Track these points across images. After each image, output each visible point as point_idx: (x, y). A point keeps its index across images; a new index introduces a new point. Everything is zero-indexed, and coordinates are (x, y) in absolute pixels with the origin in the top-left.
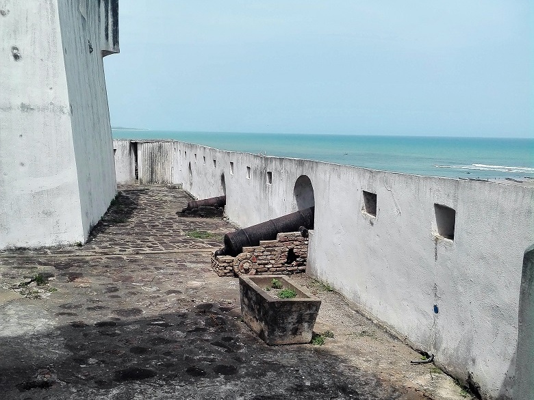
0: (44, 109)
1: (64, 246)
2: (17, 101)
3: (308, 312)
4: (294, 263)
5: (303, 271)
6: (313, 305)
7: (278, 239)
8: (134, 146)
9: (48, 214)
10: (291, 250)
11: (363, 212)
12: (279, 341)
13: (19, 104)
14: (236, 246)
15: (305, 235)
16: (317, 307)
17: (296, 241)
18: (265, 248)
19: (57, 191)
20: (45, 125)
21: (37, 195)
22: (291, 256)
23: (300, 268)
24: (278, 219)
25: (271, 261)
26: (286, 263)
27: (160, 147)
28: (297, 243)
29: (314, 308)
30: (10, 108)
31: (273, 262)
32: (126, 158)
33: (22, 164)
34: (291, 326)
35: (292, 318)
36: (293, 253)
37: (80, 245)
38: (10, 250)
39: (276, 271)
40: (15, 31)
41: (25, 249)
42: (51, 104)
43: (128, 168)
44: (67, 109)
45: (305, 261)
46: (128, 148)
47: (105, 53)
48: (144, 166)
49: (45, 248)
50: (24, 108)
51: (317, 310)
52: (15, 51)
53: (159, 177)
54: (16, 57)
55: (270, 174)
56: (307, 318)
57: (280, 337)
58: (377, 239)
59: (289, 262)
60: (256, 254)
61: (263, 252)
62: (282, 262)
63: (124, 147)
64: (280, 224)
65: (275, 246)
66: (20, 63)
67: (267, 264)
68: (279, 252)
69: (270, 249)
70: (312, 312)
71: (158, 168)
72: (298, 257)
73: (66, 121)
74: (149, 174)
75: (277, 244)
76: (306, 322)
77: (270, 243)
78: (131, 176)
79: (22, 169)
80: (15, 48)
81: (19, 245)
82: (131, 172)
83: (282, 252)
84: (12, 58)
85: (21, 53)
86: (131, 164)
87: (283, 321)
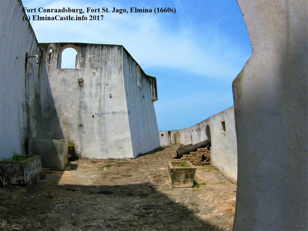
0: (119, 113)
1: (126, 159)
2: (111, 111)
3: (190, 173)
4: (205, 161)
5: (209, 164)
6: (193, 170)
7: (198, 151)
8: (169, 132)
9: (121, 148)
10: (203, 155)
11: (222, 131)
12: (177, 186)
13: (111, 112)
14: (180, 155)
15: (209, 149)
16: (194, 171)
17: (205, 151)
18: (192, 155)
19: (124, 140)
20: (120, 118)
21: (117, 141)
22: (204, 158)
23: (208, 162)
24: (198, 144)
25: (195, 160)
26: (201, 161)
27: (178, 132)
28: (206, 152)
29: (193, 172)
30: (109, 113)
31: (196, 160)
32: (167, 137)
33: (112, 131)
34: (182, 180)
35: (182, 176)
36: (205, 157)
37: (132, 159)
38: (109, 159)
39: (198, 164)
40: (110, 90)
41: (114, 159)
42: (122, 111)
43: (168, 140)
44: (127, 112)
45: (210, 159)
46: (168, 133)
47: (154, 101)
48: (172, 139)
49: (120, 159)
50: (113, 113)
51: (194, 172)
52: (110, 96)
53: (178, 142)
54: (111, 97)
55: (200, 129)
56: (190, 176)
57: (178, 184)
58: (227, 141)
59: (203, 160)
60: (188, 157)
61: (191, 157)
62: (200, 160)
63: (166, 133)
64: (199, 145)
65: (196, 154)
66: (112, 99)
67: (193, 161)
68: (198, 156)
69: (195, 155)
70: (192, 173)
71: (177, 139)
72: (207, 158)
73: (126, 116)
74: (174, 141)
75: (197, 153)
76: (190, 178)
77: (194, 153)
78: (169, 143)
79: (112, 133)
80: (110, 95)
81: (112, 158)
82: (169, 141)
83: (200, 156)
84: (109, 98)
85: (112, 96)
86: (169, 139)
87: (178, 177)
